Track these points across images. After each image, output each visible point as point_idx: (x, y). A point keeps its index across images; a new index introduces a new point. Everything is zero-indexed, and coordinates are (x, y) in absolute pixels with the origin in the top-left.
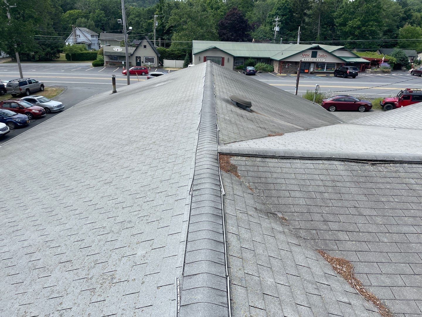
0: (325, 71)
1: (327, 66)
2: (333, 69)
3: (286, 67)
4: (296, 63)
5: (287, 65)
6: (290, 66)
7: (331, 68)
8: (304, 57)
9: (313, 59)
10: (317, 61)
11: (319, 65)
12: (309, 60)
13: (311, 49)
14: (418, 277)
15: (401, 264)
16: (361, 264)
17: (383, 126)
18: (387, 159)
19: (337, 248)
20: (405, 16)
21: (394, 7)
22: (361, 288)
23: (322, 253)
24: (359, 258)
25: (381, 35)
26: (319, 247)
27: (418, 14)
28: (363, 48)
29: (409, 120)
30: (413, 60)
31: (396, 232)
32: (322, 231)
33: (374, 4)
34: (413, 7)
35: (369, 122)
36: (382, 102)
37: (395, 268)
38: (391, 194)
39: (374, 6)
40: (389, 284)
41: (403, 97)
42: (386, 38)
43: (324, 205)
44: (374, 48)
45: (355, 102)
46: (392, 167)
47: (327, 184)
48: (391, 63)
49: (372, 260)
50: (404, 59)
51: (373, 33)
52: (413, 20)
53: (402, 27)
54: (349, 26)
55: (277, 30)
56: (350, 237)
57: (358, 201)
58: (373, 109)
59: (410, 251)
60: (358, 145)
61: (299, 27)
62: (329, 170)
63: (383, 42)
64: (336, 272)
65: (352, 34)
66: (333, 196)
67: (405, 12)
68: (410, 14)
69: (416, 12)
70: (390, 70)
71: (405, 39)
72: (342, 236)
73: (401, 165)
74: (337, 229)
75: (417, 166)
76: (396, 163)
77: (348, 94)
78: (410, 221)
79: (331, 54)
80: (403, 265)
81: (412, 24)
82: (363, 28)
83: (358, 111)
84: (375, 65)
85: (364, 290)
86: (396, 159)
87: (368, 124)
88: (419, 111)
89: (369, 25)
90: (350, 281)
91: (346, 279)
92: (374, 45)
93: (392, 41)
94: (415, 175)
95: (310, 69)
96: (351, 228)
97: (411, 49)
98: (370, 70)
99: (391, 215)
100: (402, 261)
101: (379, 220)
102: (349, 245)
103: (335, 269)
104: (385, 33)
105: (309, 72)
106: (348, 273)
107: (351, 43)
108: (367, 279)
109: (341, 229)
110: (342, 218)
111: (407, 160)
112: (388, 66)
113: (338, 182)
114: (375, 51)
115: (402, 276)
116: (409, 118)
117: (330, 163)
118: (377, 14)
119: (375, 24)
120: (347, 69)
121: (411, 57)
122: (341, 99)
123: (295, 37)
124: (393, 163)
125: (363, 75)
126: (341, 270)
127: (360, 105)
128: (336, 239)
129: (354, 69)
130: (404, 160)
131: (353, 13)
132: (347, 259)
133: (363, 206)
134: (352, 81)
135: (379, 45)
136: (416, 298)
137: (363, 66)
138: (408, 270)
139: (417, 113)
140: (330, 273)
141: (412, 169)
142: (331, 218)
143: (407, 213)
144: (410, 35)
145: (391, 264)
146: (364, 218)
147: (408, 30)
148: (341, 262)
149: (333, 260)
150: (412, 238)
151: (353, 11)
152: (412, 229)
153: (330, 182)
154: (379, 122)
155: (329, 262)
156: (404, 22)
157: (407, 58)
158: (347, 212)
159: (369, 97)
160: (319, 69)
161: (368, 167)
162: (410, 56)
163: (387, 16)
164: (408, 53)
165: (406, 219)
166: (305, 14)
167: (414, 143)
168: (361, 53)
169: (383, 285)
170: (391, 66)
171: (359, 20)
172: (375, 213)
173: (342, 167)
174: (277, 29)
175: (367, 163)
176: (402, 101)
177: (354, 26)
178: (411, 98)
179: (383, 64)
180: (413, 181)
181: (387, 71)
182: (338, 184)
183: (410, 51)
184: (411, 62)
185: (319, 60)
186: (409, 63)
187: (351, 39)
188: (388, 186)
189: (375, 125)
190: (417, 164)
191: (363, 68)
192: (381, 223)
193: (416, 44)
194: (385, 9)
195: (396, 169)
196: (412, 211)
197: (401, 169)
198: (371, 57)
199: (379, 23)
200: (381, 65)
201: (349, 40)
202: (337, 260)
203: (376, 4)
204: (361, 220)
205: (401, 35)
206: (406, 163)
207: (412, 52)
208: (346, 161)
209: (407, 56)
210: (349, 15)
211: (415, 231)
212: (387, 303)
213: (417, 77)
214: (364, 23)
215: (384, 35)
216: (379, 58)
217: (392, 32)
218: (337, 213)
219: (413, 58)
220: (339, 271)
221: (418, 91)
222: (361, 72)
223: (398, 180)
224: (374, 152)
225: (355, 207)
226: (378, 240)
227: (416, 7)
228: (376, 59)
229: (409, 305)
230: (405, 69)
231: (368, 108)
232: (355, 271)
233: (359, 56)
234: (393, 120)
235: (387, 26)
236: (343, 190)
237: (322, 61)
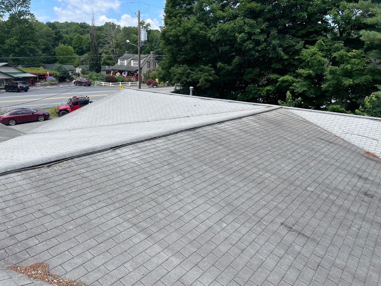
2: (3, 85)
14: (102, 244)
15: (87, 241)
16: (54, 258)
17: (60, 130)
18: (60, 159)
19: (29, 255)
20: (57, 36)
21: (45, 29)
22: (58, 280)
23: (15, 268)
24: (51, 255)
25: (40, 53)
26: (10, 264)
27: (67, 35)
28: (27, 64)
29: (79, 122)
30: (73, 73)
31: (78, 217)
32: (11, 247)
33: (26, 26)
34: (62, 29)
35: (48, 129)
36: (57, 110)
37: (83, 246)
38: (69, 187)
39: (27, 27)
40: (81, 263)
41: (73, 104)
42: (44, 56)
43: (8, 220)
44: (37, 64)
45: (33, 113)
46: (65, 164)
47: (7, 198)
48: (56, 77)
49: (63, 251)
50: (66, 73)
51: (32, 51)
52: (65, 40)
53: (57, 46)
54: (8, 44)
56: (39, 240)
57: (41, 204)
58: (51, 117)
59: (92, 227)
60: (35, 153)
62: (6, 185)
63: (45, 59)
64: (32, 279)
65: (13, 51)
66: (15, 208)
67: (56, 33)
68: (60, 36)
69: (65, 33)
70: (56, 82)
71: (62, 56)
72: (31, 242)
73: (72, 160)
74: (25, 238)
75: (85, 157)
76: (68, 160)
77: (24, 106)
78: (88, 203)
80: (88, 241)
81: (64, 43)
82: (22, 46)
83: (38, 121)
84: (43, 79)
85: (61, 280)
86: (67, 157)
87: (47, 131)
88: (85, 113)
89: (27, 43)
90: (46, 279)
91: (43, 280)
92: (36, 61)
93: (51, 58)
94: (85, 165)
96: (40, 231)
97: (69, 64)
98: (40, 83)
99: (72, 204)
100: (87, 238)
101: (63, 213)
102: (41, 247)
103: (30, 276)
104: (44, 51)
106: (44, 273)
107: (14, 60)
108: (62, 268)
109: (30, 236)
110: (28, 226)
111: (76, 155)
112: (54, 79)
113: (19, 193)
114: (39, 66)
115: (89, 250)
116: (79, 120)
117: (7, 177)
118: (31, 34)
119: (32, 43)
120: (17, 83)
121: (71, 70)
122: (18, 112)
124: (65, 161)
125: (34, 88)
126: (37, 274)
127: (38, 116)
128: (26, 248)
129: (24, 83)
130: (74, 156)
131: (8, 32)
132: (41, 261)
133: (47, 206)
134: (25, 95)
135: (41, 62)
136: (103, 262)
137: (32, 80)
138: (93, 243)
139: (83, 115)
140: (26, 283)
141: (82, 161)
142: (17, 230)
143: (83, 197)
144: (65, 52)
145: (80, 245)
146: (49, 216)
147: (62, 49)
148: (34, 267)
149: (27, 270)
150: (92, 216)
151: (8, 31)
152: (90, 209)
153: (10, 196)
154: (56, 128)
155: (23, 273)
156: (57, 42)
157: (67, 72)
158: (33, 218)
159: (45, 107)
161: (45, 170)
162: (70, 69)
163: (41, 37)
164: (67, 67)
165: (84, 202)
167: (82, 139)
168: (26, 68)
169: (77, 267)
170: (56, 79)
171: (16, 39)
172: (59, 208)
173: (19, 178)
175: (43, 167)
176: (73, 107)
177: (13, 44)
178: (79, 103)
179: (49, 78)
180: (84, 171)
181: (54, 84)
182: (19, 195)
183: (69, 66)
184: (72, 75)
186: (70, 76)
187: (13, 56)
188: (65, 181)
189: (53, 131)
190: (84, 156)
191: (32, 82)
192: (64, 215)
193: (72, 60)
194: (37, 30)
195: (69, 164)
196: (88, 194)
197: (73, 163)
198: (37, 72)
199: (36, 42)
200: (48, 78)
201: (11, 57)
202: (31, 267)
203: (28, 25)
204: (47, 219)
205: (58, 53)
206: (76, 158)
207: (71, 67)
208: (22, 171)
209: (67, 70)
210: (5, 34)
211: (93, 210)
212: (83, 280)
213: (79, 86)
214: (21, 41)
215: (43, 52)
216: (44, 73)
217: (49, 50)
218: (23, 223)
219: (73, 71)
220: (34, 276)
221: (82, 97)
222: (32, 86)
223: (72, 174)
224: (49, 155)
225: (39, 210)
226: (65, 230)
227: (64, 30)
228: (41, 73)
229: (99, 271)
230: (68, 80)
231: (46, 117)
232: (50, 268)
233: (26, 71)
234: (67, 124)
235: (44, 45)
236: (25, 199)
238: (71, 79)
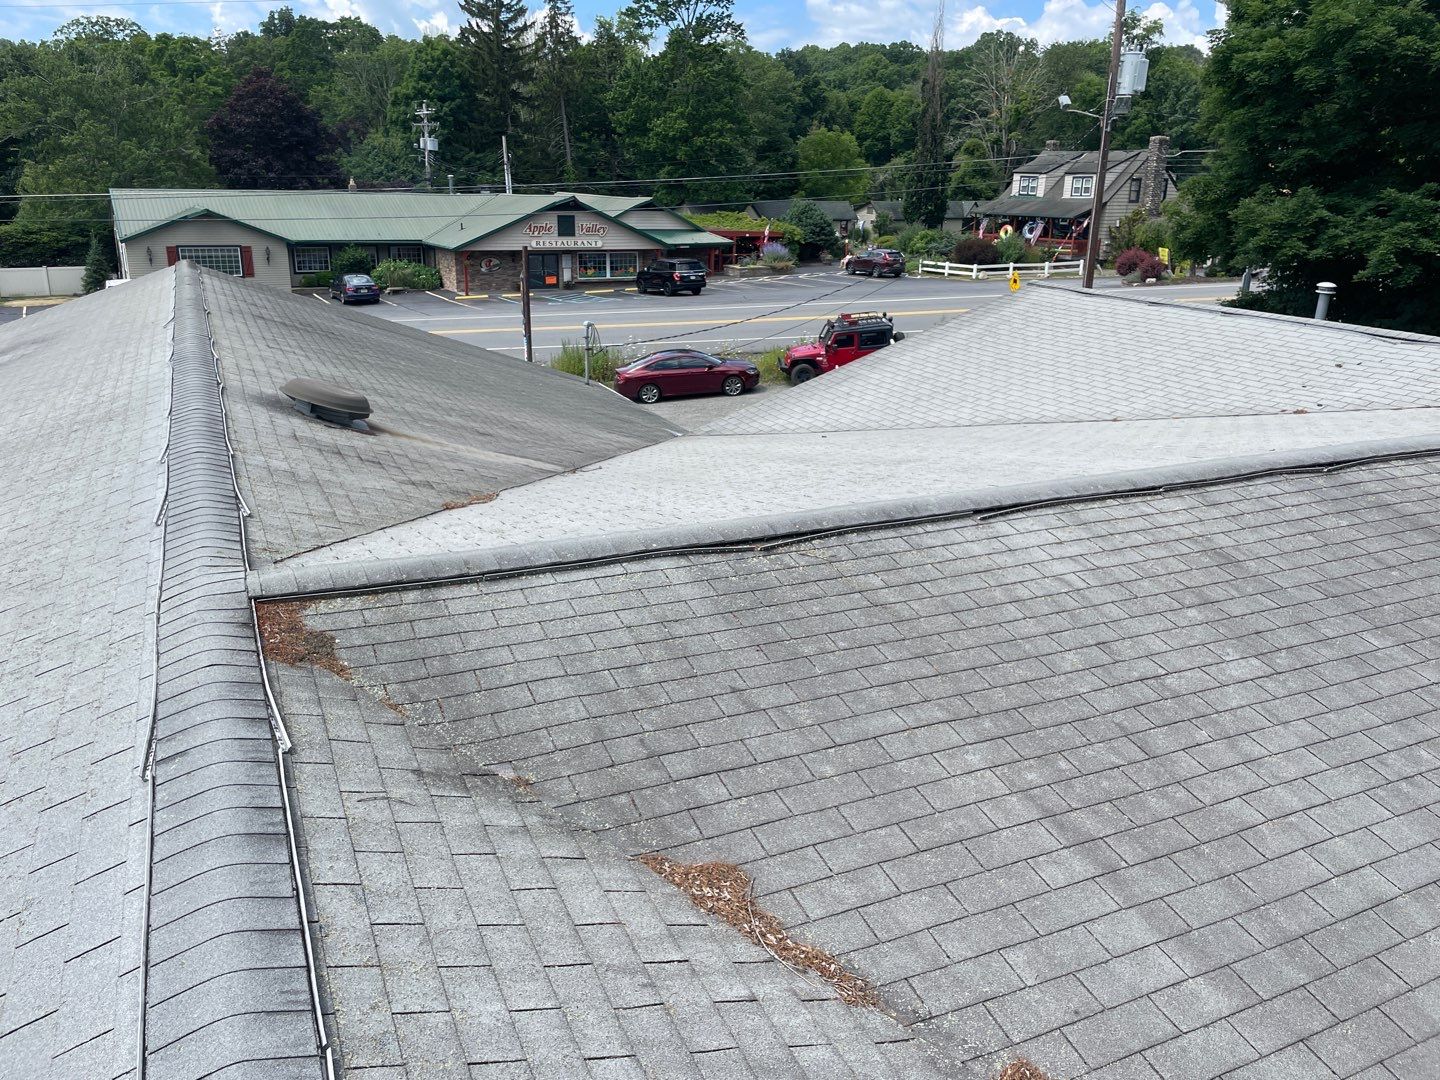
0: (608, 276)
1: (612, 263)
2: (631, 270)
3: (483, 270)
4: (514, 255)
5: (483, 264)
6: (495, 266)
7: (626, 268)
8: (536, 234)
9: (565, 240)
10: (580, 245)
11: (590, 260)
12: (554, 245)
13: (553, 208)
14: (927, 855)
15: (879, 831)
16: (771, 861)
17: (794, 432)
18: (804, 529)
19: (697, 832)
20: (807, 100)
21: (773, 75)
22: (781, 940)
23: (654, 861)
24: (762, 847)
25: (750, 160)
26: (644, 846)
27: (841, 94)
28: (708, 202)
29: (856, 405)
30: (845, 229)
31: (852, 739)
32: (649, 792)
33: (717, 67)
34: (825, 74)
35: (756, 425)
36: (783, 360)
37: (865, 847)
38: (827, 629)
39: (718, 74)
40: (853, 901)
41: (835, 341)
42: (762, 170)
43: (644, 705)
44: (737, 199)
45: (710, 367)
46: (818, 549)
47: (648, 634)
48: (790, 243)
49: (800, 843)
50: (823, 229)
51: (727, 155)
52: (831, 113)
53: (805, 135)
54: (657, 135)
55: (430, 147)
56: (730, 788)
57: (740, 671)
58: (764, 385)
59: (897, 786)
60: (724, 500)
61: (504, 138)
62: (645, 592)
63: (760, 182)
64: (702, 910)
65: (668, 159)
66: (667, 671)
67: (806, 89)
68: (819, 96)
69: (835, 87)
70: (790, 264)
71: (817, 171)
72: (709, 790)
73: (841, 538)
74: (690, 772)
75: (882, 534)
76: (826, 536)
77: (686, 343)
78: (884, 696)
79: (616, 222)
80: (882, 832)
81: (828, 123)
82: (698, 141)
83: (723, 393)
84: (748, 251)
85: (788, 941)
86: (826, 525)
87: (752, 430)
88: (877, 377)
89: (712, 130)
90: (745, 925)
91: (735, 925)
92: (734, 190)
93: (780, 176)
94: (880, 563)
95: (560, 273)
96: (731, 759)
97: (837, 199)
98: (738, 267)
99: (835, 691)
100: (879, 821)
101: (804, 714)
102: (733, 814)
103: (698, 901)
104: (762, 153)
105: (561, 284)
106: (738, 902)
107: (670, 188)
108: (795, 903)
109: (703, 768)
110: (700, 734)
111: (854, 523)
112: (783, 251)
113: (677, 624)
114: (742, 209)
115: (885, 866)
116: (855, 399)
117: (648, 569)
118: (729, 97)
119: (729, 126)
120: (673, 266)
121: (841, 221)
122: (669, 362)
123: (496, 169)
124: (820, 538)
125: (722, 282)
126: (718, 900)
127: (726, 376)
128: (692, 806)
129: (693, 266)
130: (847, 524)
131: (661, 94)
132: (732, 860)
133: (756, 682)
134: (693, 304)
135: (749, 191)
136: (931, 920)
137: (716, 256)
138: (900, 845)
139: (872, 381)
140: (685, 921)
141: (872, 547)
142: (669, 741)
143: (873, 675)
144: (827, 156)
145: (853, 839)
146: (761, 718)
147: (820, 143)
148: (715, 874)
149: (690, 877)
150: (897, 746)
151: (660, 89)
152: (893, 720)
153: (654, 628)
154: (781, 422)
155: (679, 885)
156: (806, 120)
157: (829, 225)
158: (715, 712)
159: (748, 349)
160: (590, 272)
161: (755, 561)
162: (837, 217)
163: (759, 104)
164: (829, 209)
165: (874, 693)
166: (515, 95)
167: (871, 470)
168: (704, 216)
169: (840, 910)
170: (792, 251)
171: (682, 113)
172: (791, 697)
173: (682, 575)
174: (429, 144)
175: (752, 550)
176: (836, 352)
177: (671, 134)
178: (856, 339)
179: (770, 248)
180: (876, 581)
181: (782, 269)
182: (680, 629)
183: (835, 203)
184: (844, 238)
185: (585, 242)
186: (837, 239)
187: (670, 174)
188: (815, 608)
189: (773, 432)
190: (880, 528)
191: (716, 263)
192: (809, 722)
193: (847, 184)
194: (749, 81)
195: (830, 553)
196: (886, 667)
197: (844, 550)
198: (735, 229)
199: (739, 123)
200: (765, 249)
201: (662, 177)
202: (701, 871)
203: (721, 66)
204: (755, 726)
205: (806, 158)
206: (852, 532)
207: (841, 207)
208: (691, 554)
209: (829, 218)
210: (652, 99)
211: (901, 725)
212: (859, 961)
213: (862, 278)
214: (698, 122)
215: (760, 159)
216: (755, 230)
217: (778, 150)
218: (687, 721)
219: (847, 222)
220: (710, 905)
221: (871, 318)
222: (716, 275)
223: (840, 586)
224: (767, 513)
225: (734, 691)
226: (808, 777)
227: (831, 75)
228: (747, 233)
229: (915, 947)
230: (829, 257)
231: (749, 383)
232: (758, 890)
233: (701, 225)
234: (815, 409)
235: (762, 133)
236: (695, 645)
237: (593, 245)
238: (840, 253)
